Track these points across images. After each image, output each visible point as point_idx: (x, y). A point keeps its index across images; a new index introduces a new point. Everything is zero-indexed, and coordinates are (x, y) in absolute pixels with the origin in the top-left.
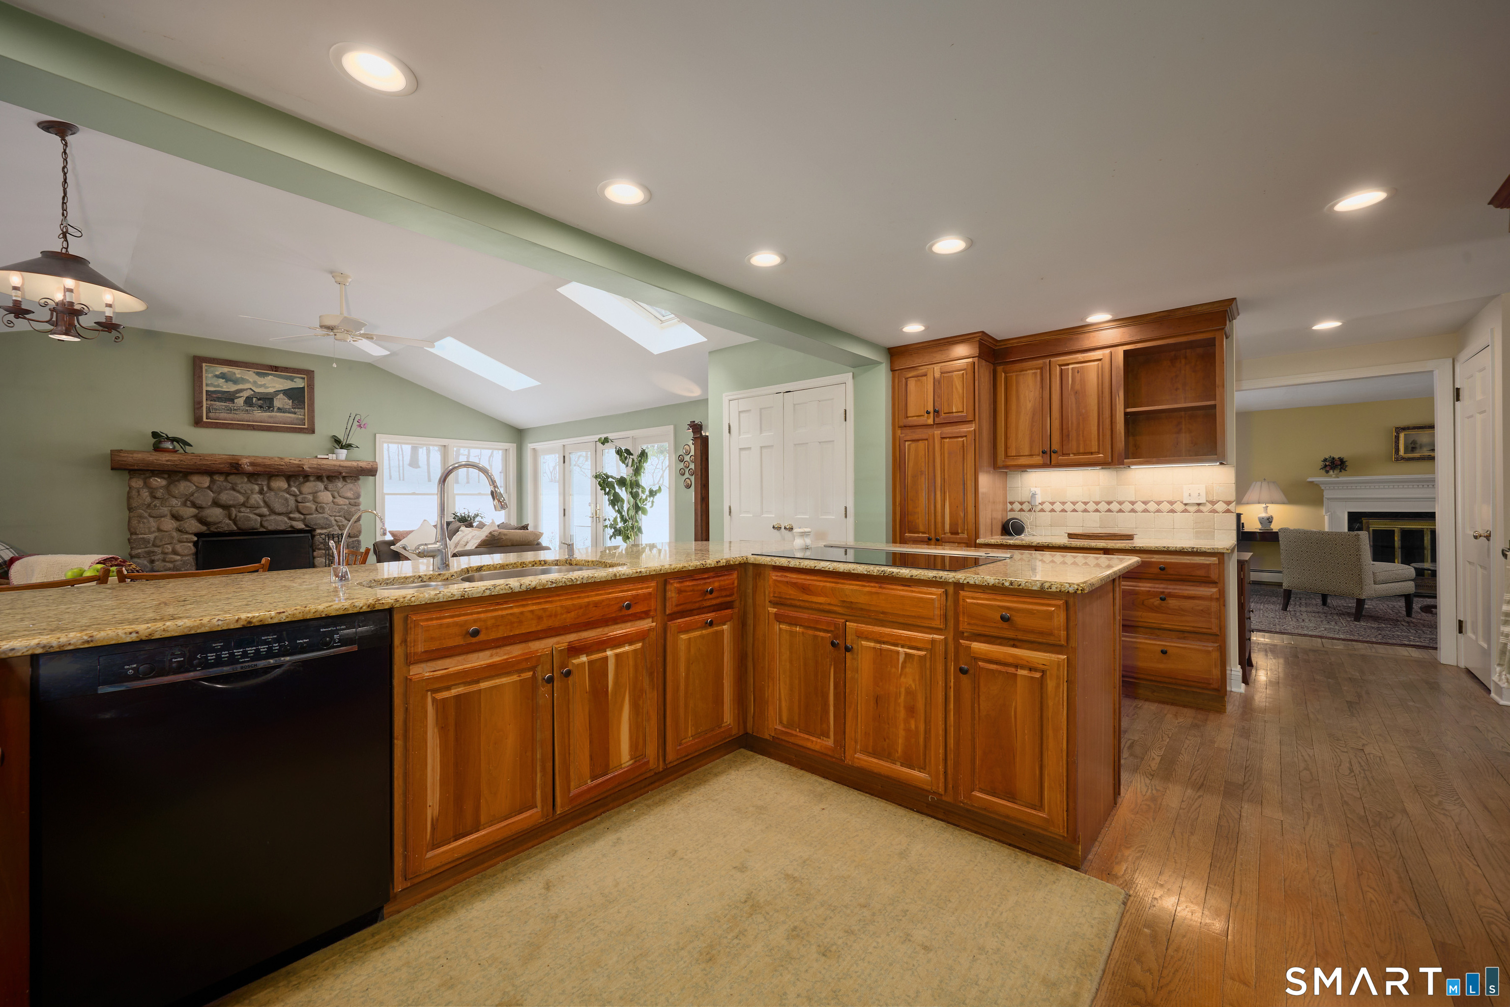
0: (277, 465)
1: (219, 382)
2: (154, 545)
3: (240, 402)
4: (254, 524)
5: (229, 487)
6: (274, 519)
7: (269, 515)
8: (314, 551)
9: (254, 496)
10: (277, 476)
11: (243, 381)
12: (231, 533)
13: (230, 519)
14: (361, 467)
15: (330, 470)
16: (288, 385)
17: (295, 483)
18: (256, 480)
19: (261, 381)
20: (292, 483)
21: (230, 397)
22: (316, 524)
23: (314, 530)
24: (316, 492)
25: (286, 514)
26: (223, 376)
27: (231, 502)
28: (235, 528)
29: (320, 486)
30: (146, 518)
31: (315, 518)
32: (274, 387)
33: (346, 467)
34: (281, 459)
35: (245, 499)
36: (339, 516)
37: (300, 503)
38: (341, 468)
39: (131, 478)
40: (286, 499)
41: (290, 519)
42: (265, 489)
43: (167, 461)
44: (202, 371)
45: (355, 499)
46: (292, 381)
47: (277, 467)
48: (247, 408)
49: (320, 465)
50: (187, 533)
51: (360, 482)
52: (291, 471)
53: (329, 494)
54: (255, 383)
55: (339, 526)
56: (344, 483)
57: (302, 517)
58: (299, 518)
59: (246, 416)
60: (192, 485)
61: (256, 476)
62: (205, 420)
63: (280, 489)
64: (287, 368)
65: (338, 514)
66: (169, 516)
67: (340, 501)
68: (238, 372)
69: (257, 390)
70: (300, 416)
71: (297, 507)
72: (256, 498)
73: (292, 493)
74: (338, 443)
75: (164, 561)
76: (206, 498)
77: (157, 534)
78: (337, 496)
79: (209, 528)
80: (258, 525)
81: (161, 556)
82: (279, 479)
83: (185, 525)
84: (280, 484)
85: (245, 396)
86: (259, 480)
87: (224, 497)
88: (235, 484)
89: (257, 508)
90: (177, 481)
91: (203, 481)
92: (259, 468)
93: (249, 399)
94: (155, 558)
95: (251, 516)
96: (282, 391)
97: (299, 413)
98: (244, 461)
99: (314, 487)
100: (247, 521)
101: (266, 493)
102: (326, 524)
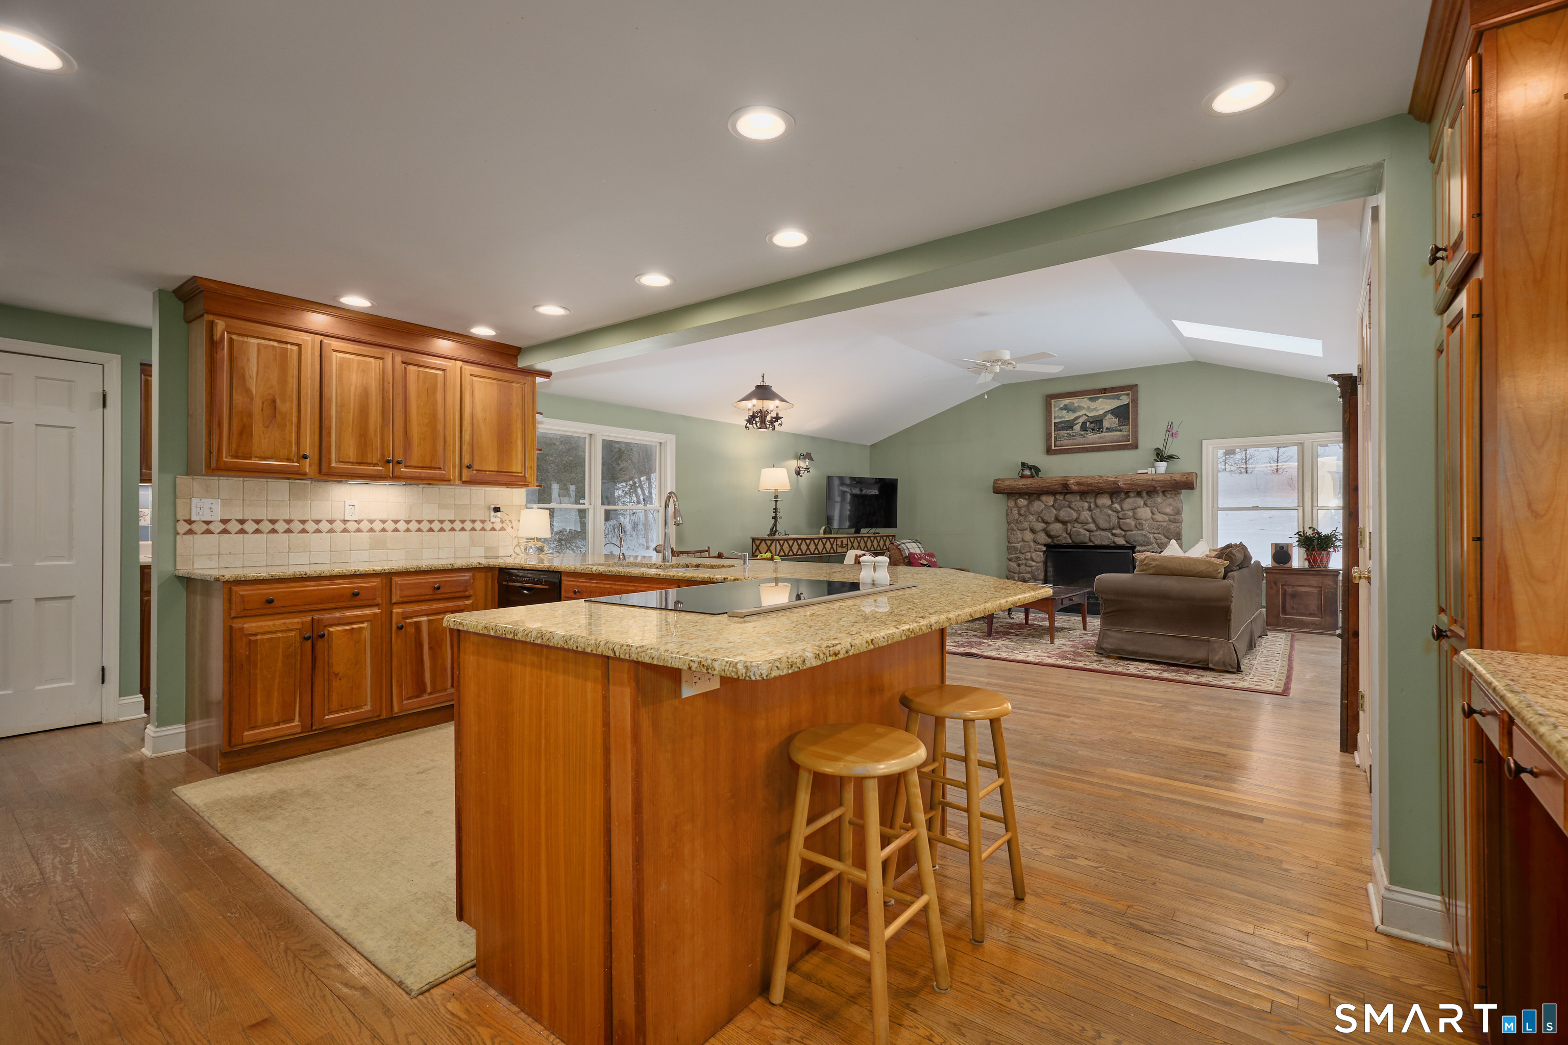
1: (1063, 413)
2: (1021, 553)
3: (1077, 428)
4: (1083, 539)
5: (1066, 505)
6: (1100, 534)
7: (1096, 530)
9: (1083, 513)
10: (1102, 493)
11: (1080, 408)
12: (1068, 546)
13: (1067, 534)
14: (1175, 480)
15: (1144, 485)
16: (1115, 404)
17: (1117, 499)
18: (1086, 498)
19: (1093, 405)
20: (1114, 500)
21: (1069, 425)
22: (1135, 541)
23: (1134, 547)
24: (1136, 508)
25: (1110, 530)
26: (1066, 408)
27: (1067, 519)
28: (1070, 541)
29: (1140, 502)
30: (1015, 530)
31: (1134, 534)
32: (1103, 409)
33: (1158, 481)
34: (1101, 477)
35: (1077, 516)
36: (1159, 533)
37: (1121, 519)
38: (1154, 483)
39: (1008, 500)
40: (1109, 516)
41: (1113, 535)
42: (1093, 506)
43: (1023, 485)
44: (1051, 407)
45: (1175, 515)
46: (1119, 399)
47: (1096, 484)
48: (1082, 433)
49: (1134, 481)
50: (1039, 544)
51: (1182, 497)
52: (1108, 489)
53: (1148, 510)
54: (1089, 408)
55: (1158, 544)
56: (1165, 498)
57: (1123, 533)
58: (1120, 534)
59: (1081, 440)
60: (1042, 504)
61: (1085, 495)
62: (1053, 448)
63: (1104, 506)
64: (1113, 388)
65: (1156, 531)
66: (1029, 530)
67: (1159, 517)
68: (1076, 401)
69: (1090, 415)
70: (1125, 433)
72: (1086, 515)
73: (1114, 509)
74: (1160, 456)
75: (1026, 565)
76: (1050, 515)
77: (1022, 543)
78: (1157, 512)
79: (1053, 541)
80: (1088, 539)
81: (1024, 562)
82: (1102, 495)
83: (1038, 537)
84: (1105, 501)
85: (1081, 422)
86: (1088, 498)
87: (1063, 514)
88: (1071, 502)
89: (1087, 523)
90: (1034, 501)
91: (1050, 500)
92: (1083, 487)
93: (1084, 423)
94: (1020, 562)
95: (1083, 531)
96: (1110, 411)
97: (1124, 430)
98: (1072, 481)
99: (1134, 503)
100: (1079, 535)
101: (1093, 510)
102: (1144, 541)
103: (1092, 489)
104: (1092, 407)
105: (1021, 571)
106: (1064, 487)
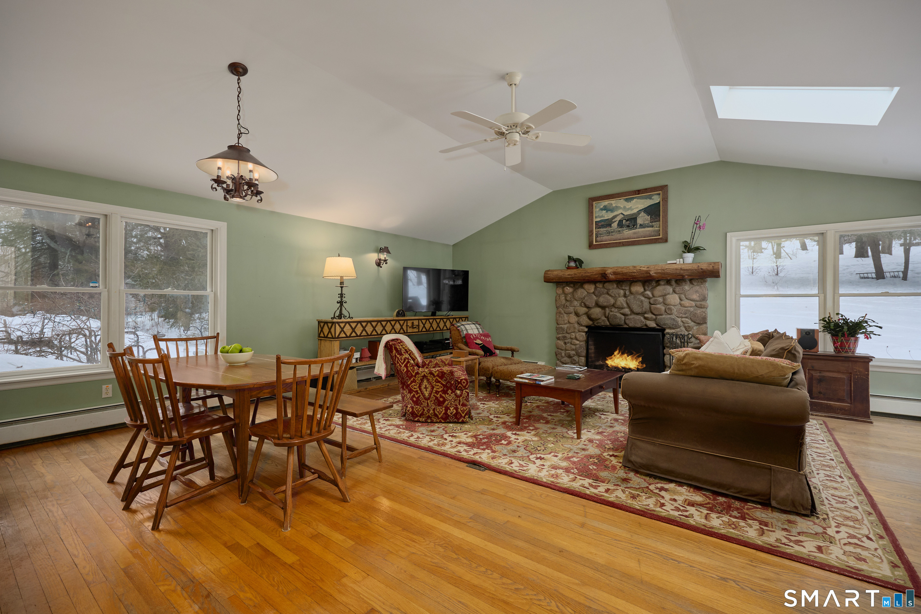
0: (631, 272)
1: (603, 213)
2: (567, 333)
3: (615, 225)
4: (619, 321)
5: (605, 292)
6: (633, 318)
7: (631, 314)
8: (664, 348)
9: (620, 299)
10: (636, 282)
11: (617, 208)
12: (606, 328)
13: (605, 317)
14: (702, 269)
15: (673, 274)
16: (647, 203)
17: (648, 287)
18: (622, 286)
19: (628, 205)
20: (646, 288)
21: (608, 223)
22: (665, 324)
23: (664, 330)
24: (665, 295)
25: (642, 314)
26: (605, 209)
27: (605, 304)
28: (608, 324)
29: (669, 289)
30: (562, 314)
31: (664, 318)
32: (637, 208)
33: (687, 270)
34: (635, 267)
35: (614, 301)
36: (686, 318)
37: (652, 304)
38: (682, 272)
39: (557, 287)
40: (642, 302)
41: (646, 318)
42: (628, 293)
43: (569, 275)
44: (593, 208)
45: (701, 301)
46: (651, 199)
47: (631, 274)
48: (619, 229)
49: (664, 270)
50: (582, 325)
51: (707, 284)
52: (641, 277)
53: (676, 296)
54: (625, 207)
55: (685, 327)
56: (692, 286)
57: (654, 317)
58: (651, 318)
59: (618, 236)
60: (585, 291)
61: (621, 283)
62: (594, 243)
63: (637, 293)
64: (646, 189)
65: (684, 316)
66: (573, 314)
67: (686, 303)
68: (613, 202)
69: (626, 213)
70: (656, 229)
71: (650, 308)
72: (621, 300)
73: (646, 296)
74: (688, 248)
75: (571, 343)
76: (591, 301)
77: (568, 325)
78: (684, 298)
79: (594, 323)
80: (623, 322)
81: (569, 340)
82: (636, 284)
83: (581, 320)
84: (638, 288)
85: (618, 220)
86: (623, 286)
87: (602, 300)
88: (609, 290)
89: (622, 308)
90: (578, 289)
91: (591, 288)
92: (619, 277)
93: (621, 221)
94: (566, 341)
95: (619, 315)
96: (643, 209)
97: (655, 226)
98: (609, 271)
99: (664, 290)
100: (616, 318)
101: (628, 296)
102: (673, 325)
103: (627, 278)
104: (627, 207)
105: (567, 348)
106: (602, 276)
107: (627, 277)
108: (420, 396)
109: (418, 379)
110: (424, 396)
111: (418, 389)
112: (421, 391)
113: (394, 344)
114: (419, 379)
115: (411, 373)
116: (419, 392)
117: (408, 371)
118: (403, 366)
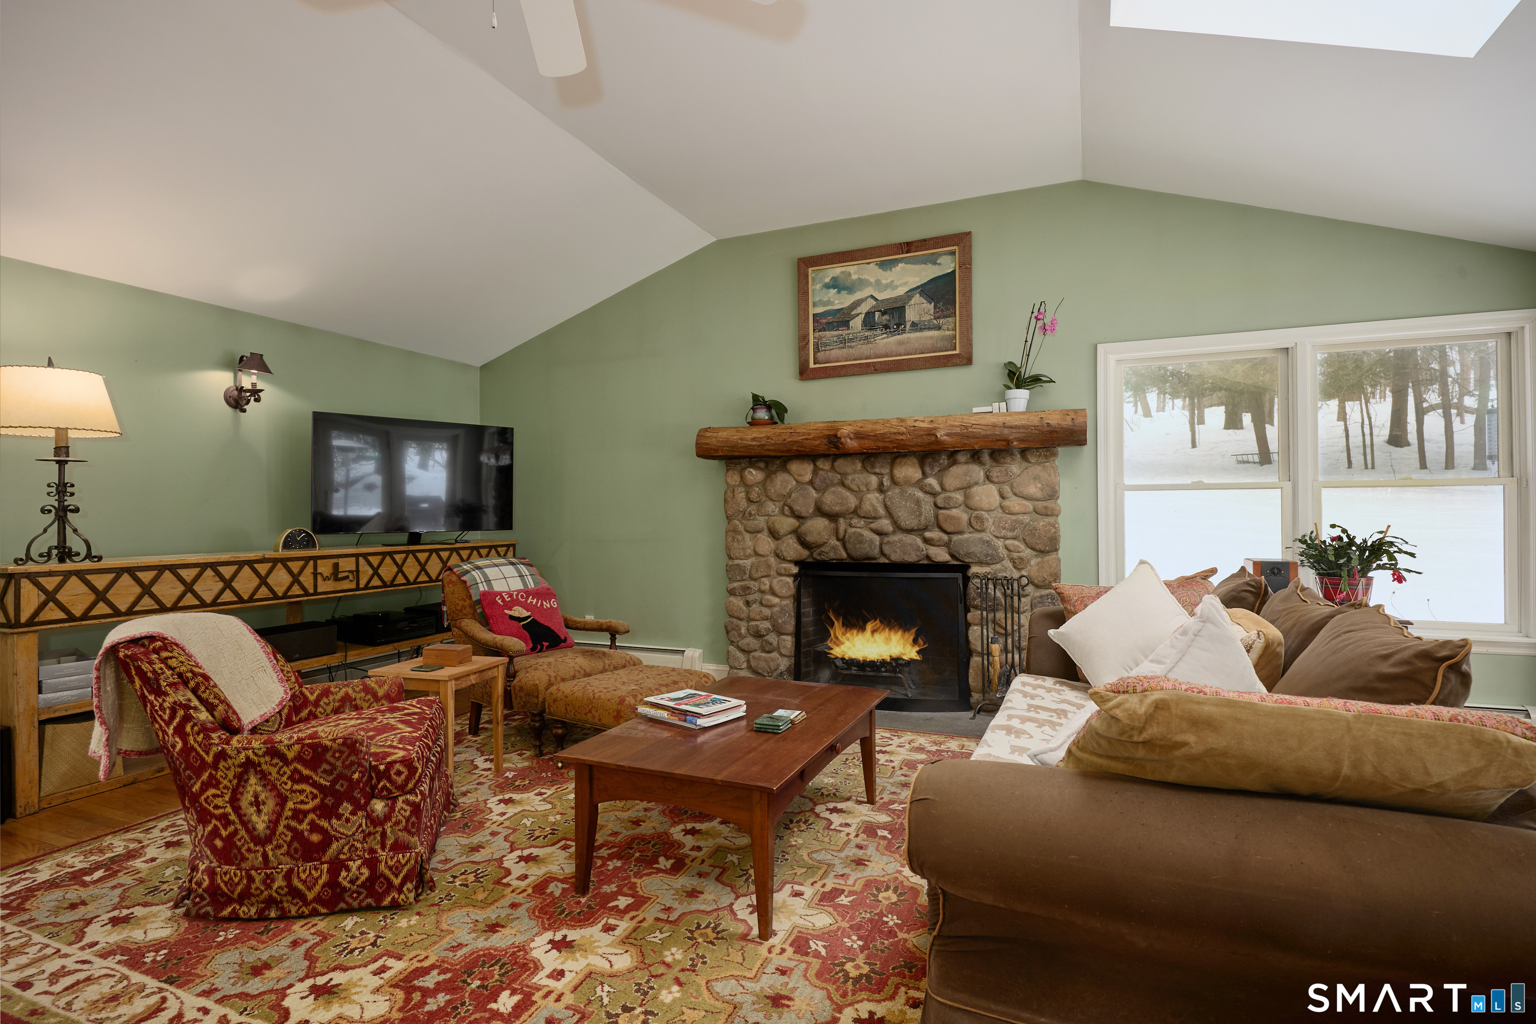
0: (895, 433)
1: (830, 295)
2: (751, 578)
3: (857, 324)
4: (868, 549)
5: (836, 481)
6: (900, 541)
7: (894, 532)
8: (967, 610)
9: (869, 496)
10: (905, 455)
11: (862, 283)
12: (840, 565)
13: (838, 540)
14: (1046, 425)
15: (985, 436)
16: (928, 273)
17: (932, 468)
18: (873, 467)
19: (886, 277)
20: (927, 469)
21: (841, 319)
22: (968, 554)
23: (967, 567)
24: (969, 486)
25: (919, 531)
26: (835, 284)
27: (837, 509)
28: (844, 555)
29: (977, 472)
30: (740, 533)
31: (967, 540)
32: (906, 284)
33: (1014, 427)
34: (902, 420)
35: (858, 502)
36: (1014, 538)
37: (941, 508)
38: (1005, 431)
39: (728, 470)
40: (918, 502)
41: (927, 541)
42: (886, 482)
43: (753, 440)
44: (808, 283)
45: (1045, 500)
46: (934, 263)
47: (893, 437)
48: (866, 334)
49: (966, 428)
50: (784, 560)
51: (1059, 461)
52: (917, 445)
53: (993, 489)
54: (878, 283)
55: (1012, 560)
56: (1025, 464)
57: (945, 537)
58: (940, 540)
59: (864, 349)
60: (791, 478)
61: (872, 459)
62: (811, 365)
63: (908, 482)
64: (927, 239)
65: (1010, 534)
66: (766, 532)
67: (1014, 503)
68: (855, 270)
69: (881, 296)
70: (947, 333)
71: (937, 517)
72: (873, 500)
73: (927, 489)
74: (1016, 377)
75: (761, 604)
76: (805, 502)
77: (753, 559)
78: (1010, 494)
79: (812, 554)
80: (877, 551)
81: (757, 596)
82: (904, 460)
83: (783, 547)
84: (909, 471)
85: (864, 312)
86: (877, 465)
87: (830, 500)
88: (844, 475)
89: (875, 518)
90: (775, 473)
91: (804, 470)
92: (867, 443)
93: (869, 315)
94: (750, 598)
95: (868, 534)
96: (918, 287)
97: (945, 327)
98: (845, 431)
99: (966, 474)
100: (861, 542)
101: (888, 490)
102: (987, 555)
103: (886, 447)
104: (884, 282)
105: (752, 615)
106: (830, 442)
107: (887, 444)
108: (236, 831)
109: (227, 774)
110: (251, 830)
111: (229, 809)
112: (240, 816)
113: (134, 658)
114: (231, 775)
115: (198, 753)
116: (233, 817)
117: (187, 749)
118: (170, 731)
